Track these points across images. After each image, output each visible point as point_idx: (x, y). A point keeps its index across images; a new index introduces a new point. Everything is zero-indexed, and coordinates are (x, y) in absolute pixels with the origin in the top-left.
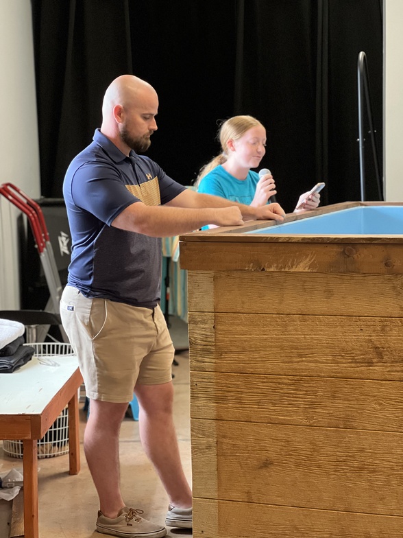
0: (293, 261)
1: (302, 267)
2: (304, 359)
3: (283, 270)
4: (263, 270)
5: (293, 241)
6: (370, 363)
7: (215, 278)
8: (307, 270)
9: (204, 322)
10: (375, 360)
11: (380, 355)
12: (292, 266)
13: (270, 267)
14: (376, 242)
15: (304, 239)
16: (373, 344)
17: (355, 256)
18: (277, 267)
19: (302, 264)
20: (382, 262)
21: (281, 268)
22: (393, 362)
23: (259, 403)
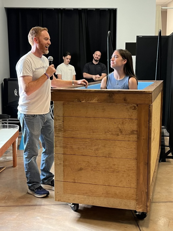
0: (91, 98)
1: (94, 101)
2: (95, 133)
3: (88, 102)
4: (81, 101)
5: (91, 91)
6: (118, 135)
7: (63, 104)
8: (96, 102)
9: (59, 120)
10: (119, 134)
11: (121, 132)
12: (91, 101)
13: (83, 101)
14: (121, 92)
15: (95, 91)
16: (119, 128)
17: (113, 97)
18: (86, 100)
19: (94, 100)
20: (123, 99)
21: (87, 101)
22: (126, 134)
23: (78, 148)
